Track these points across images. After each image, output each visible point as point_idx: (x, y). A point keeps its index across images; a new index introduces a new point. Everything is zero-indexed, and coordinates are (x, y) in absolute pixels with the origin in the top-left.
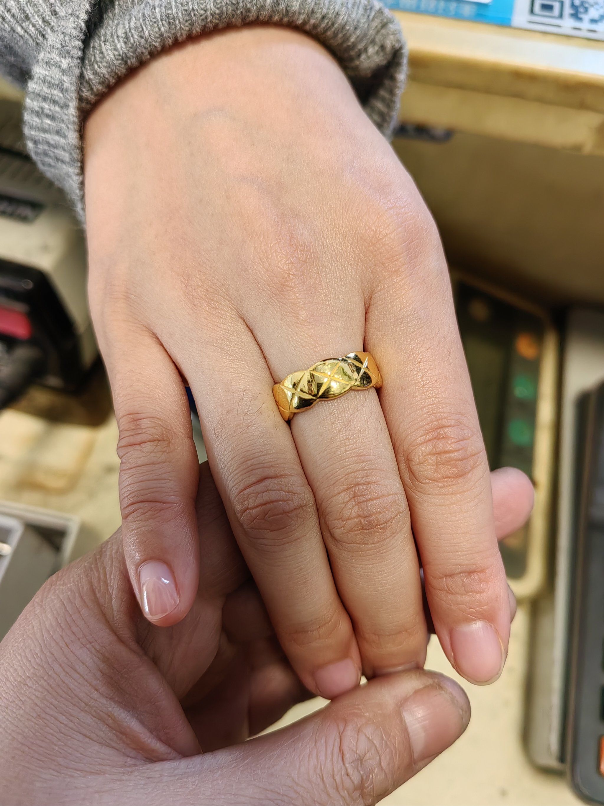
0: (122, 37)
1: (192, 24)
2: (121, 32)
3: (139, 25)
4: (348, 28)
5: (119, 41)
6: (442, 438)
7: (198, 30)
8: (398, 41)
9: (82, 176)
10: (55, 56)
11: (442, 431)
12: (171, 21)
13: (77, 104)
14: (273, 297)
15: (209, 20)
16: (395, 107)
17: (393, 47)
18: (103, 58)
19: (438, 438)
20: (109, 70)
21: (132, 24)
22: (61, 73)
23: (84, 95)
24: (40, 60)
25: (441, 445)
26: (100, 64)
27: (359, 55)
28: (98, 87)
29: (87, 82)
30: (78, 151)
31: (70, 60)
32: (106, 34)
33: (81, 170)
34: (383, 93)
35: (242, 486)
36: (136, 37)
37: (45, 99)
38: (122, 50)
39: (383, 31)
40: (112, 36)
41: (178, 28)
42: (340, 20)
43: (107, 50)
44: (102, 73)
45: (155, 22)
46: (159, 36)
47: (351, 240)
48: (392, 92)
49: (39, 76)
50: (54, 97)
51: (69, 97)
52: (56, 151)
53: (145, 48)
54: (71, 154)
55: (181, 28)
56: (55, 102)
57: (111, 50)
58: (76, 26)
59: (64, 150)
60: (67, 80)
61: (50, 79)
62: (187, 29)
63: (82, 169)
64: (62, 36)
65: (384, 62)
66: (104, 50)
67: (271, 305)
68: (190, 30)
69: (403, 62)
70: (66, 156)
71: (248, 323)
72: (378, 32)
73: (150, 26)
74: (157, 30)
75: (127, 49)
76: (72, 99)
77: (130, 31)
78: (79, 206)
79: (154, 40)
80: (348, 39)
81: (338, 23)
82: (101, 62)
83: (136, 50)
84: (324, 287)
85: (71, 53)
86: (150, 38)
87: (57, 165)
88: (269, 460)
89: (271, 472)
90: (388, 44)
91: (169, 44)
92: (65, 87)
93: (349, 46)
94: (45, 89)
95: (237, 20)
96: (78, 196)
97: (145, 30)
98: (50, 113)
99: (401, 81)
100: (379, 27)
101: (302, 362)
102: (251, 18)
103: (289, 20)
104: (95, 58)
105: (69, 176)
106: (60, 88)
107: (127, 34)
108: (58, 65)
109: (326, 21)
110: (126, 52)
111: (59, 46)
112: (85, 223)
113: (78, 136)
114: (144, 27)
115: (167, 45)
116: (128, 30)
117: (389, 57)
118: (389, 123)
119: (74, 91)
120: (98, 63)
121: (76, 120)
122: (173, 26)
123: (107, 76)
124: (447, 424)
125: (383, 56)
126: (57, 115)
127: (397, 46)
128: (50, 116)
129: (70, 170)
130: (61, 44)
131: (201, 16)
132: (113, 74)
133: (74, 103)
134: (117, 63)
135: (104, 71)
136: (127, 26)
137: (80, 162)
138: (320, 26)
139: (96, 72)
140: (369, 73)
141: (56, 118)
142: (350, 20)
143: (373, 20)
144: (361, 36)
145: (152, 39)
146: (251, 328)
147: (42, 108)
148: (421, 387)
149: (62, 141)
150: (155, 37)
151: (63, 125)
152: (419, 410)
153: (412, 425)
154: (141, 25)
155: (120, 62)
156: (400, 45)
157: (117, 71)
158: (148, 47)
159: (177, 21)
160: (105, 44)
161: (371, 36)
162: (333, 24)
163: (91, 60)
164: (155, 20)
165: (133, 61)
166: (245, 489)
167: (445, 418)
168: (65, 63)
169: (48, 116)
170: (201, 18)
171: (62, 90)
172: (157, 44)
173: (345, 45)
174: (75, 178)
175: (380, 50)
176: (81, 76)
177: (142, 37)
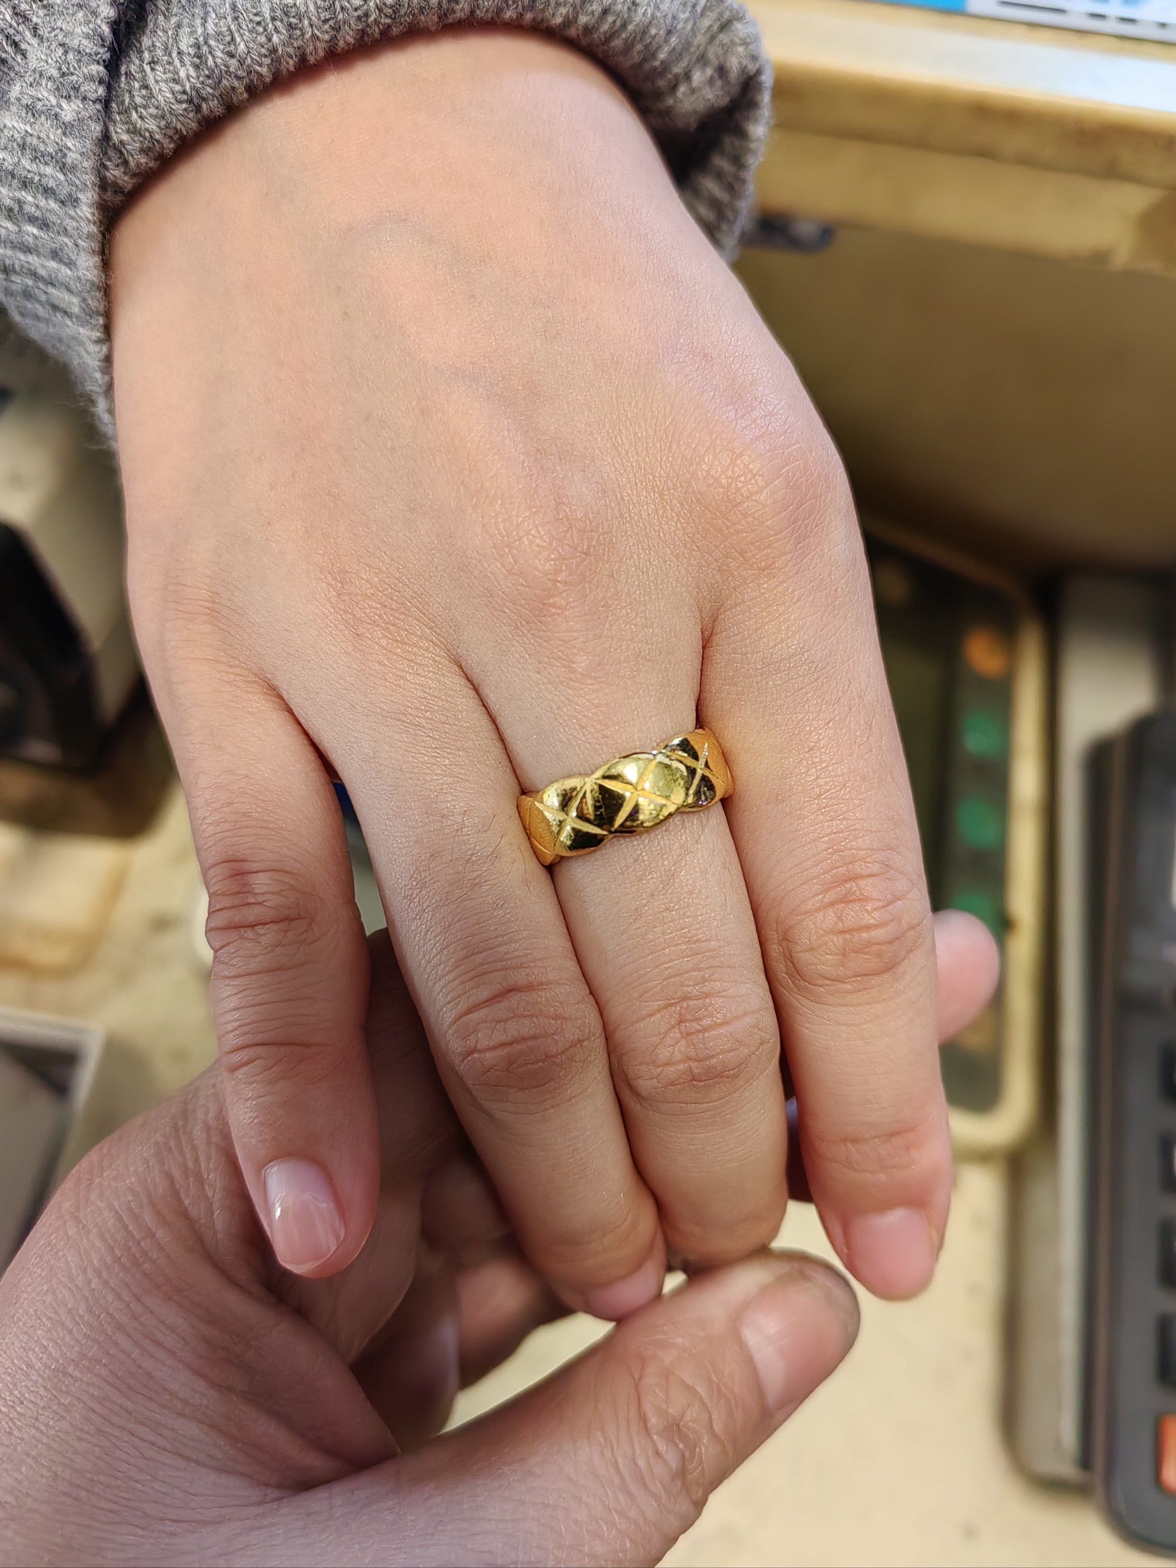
0: (189, 54)
1: (337, 29)
2: (185, 43)
3: (224, 29)
4: (653, 31)
5: (182, 61)
6: (854, 901)
7: (351, 40)
8: (754, 58)
9: (108, 344)
10: (46, 94)
11: (854, 885)
12: (293, 20)
13: (96, 197)
14: (522, 626)
15: (372, 19)
16: (745, 191)
17: (743, 70)
18: (150, 98)
19: (845, 900)
20: (163, 123)
21: (210, 27)
22: (59, 131)
23: (108, 174)
24: (12, 100)
25: (852, 915)
26: (142, 111)
27: (674, 88)
28: (139, 160)
29: (115, 147)
30: (99, 295)
31: (79, 102)
32: (154, 46)
33: (104, 333)
34: (720, 162)
35: (463, 1006)
36: (219, 54)
37: (25, 184)
38: (189, 81)
39: (723, 37)
40: (167, 51)
41: (308, 36)
42: (639, 17)
43: (157, 82)
44: (147, 130)
45: (259, 23)
46: (267, 53)
47: (678, 505)
48: (738, 162)
49: (11, 133)
50: (44, 181)
51: (77, 182)
52: (51, 290)
53: (238, 78)
54: (84, 300)
55: (313, 35)
56: (48, 192)
57: (166, 81)
58: (91, 32)
59: (69, 290)
60: (75, 146)
61: (35, 141)
62: (327, 37)
63: (108, 331)
64: (60, 51)
65: (725, 101)
66: (151, 82)
67: (517, 641)
68: (333, 39)
69: (763, 101)
70: (74, 304)
71: (469, 672)
72: (712, 39)
73: (249, 31)
74: (262, 39)
75: (201, 79)
76: (86, 185)
77: (206, 43)
78: (102, 405)
79: (258, 62)
80: (654, 56)
81: (634, 23)
82: (145, 107)
83: (220, 82)
84: (624, 604)
85: (82, 89)
86: (249, 59)
87: (53, 318)
88: (516, 953)
89: (519, 978)
90: (734, 64)
91: (288, 70)
92: (69, 160)
93: (655, 69)
94: (26, 163)
95: (429, 20)
96: (100, 386)
97: (238, 39)
98: (38, 214)
99: (758, 139)
100: (715, 27)
101: (579, 757)
102: (459, 15)
103: (534, 19)
104: (132, 97)
105: (82, 344)
106: (57, 161)
107: (199, 48)
108: (53, 112)
109: (610, 19)
110: (199, 85)
111: (55, 73)
112: (115, 438)
113: (99, 263)
114: (236, 35)
115: (285, 71)
116: (201, 39)
117: (735, 90)
118: (731, 223)
119: (89, 170)
120: (139, 109)
121: (94, 229)
122: (298, 32)
123: (157, 137)
124: (866, 872)
125: (722, 88)
126: (53, 218)
127: (752, 68)
128: (37, 218)
129: (81, 330)
130: (60, 69)
131: (356, 10)
132: (170, 132)
133: (89, 195)
134: (180, 108)
135: (152, 125)
136: (200, 30)
137: (102, 315)
138: (597, 29)
139: (135, 128)
140: (693, 124)
141: (51, 224)
142: (658, 14)
143: (703, 14)
144: (680, 46)
145: (252, 58)
146: (475, 682)
147: (20, 203)
148: (815, 799)
149: (65, 272)
150: (261, 55)
151: (66, 240)
152: (810, 843)
153: (798, 874)
154: (229, 30)
155: (184, 106)
156: (757, 66)
157: (179, 126)
158: (244, 74)
159: (306, 22)
160: (153, 69)
161: (698, 48)
162: (624, 26)
163: (123, 102)
164: (258, 19)
165: (212, 106)
166: (469, 1011)
167: (861, 860)
168: (69, 110)
169: (32, 220)
170: (356, 14)
171: (63, 168)
172: (264, 70)
173: (647, 67)
174: (93, 348)
175: (716, 75)
176: (106, 137)
177: (232, 55)
